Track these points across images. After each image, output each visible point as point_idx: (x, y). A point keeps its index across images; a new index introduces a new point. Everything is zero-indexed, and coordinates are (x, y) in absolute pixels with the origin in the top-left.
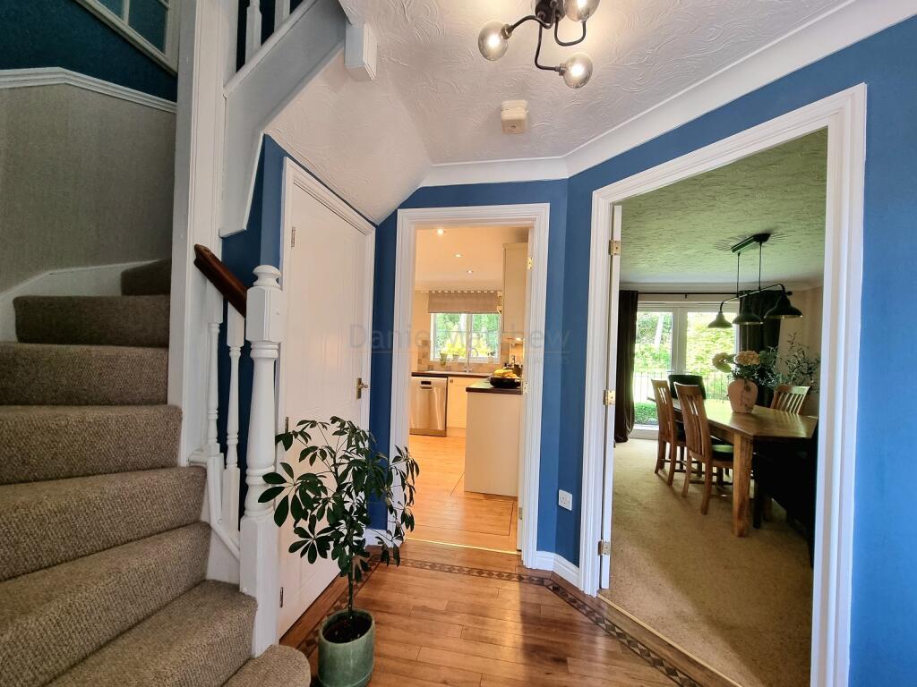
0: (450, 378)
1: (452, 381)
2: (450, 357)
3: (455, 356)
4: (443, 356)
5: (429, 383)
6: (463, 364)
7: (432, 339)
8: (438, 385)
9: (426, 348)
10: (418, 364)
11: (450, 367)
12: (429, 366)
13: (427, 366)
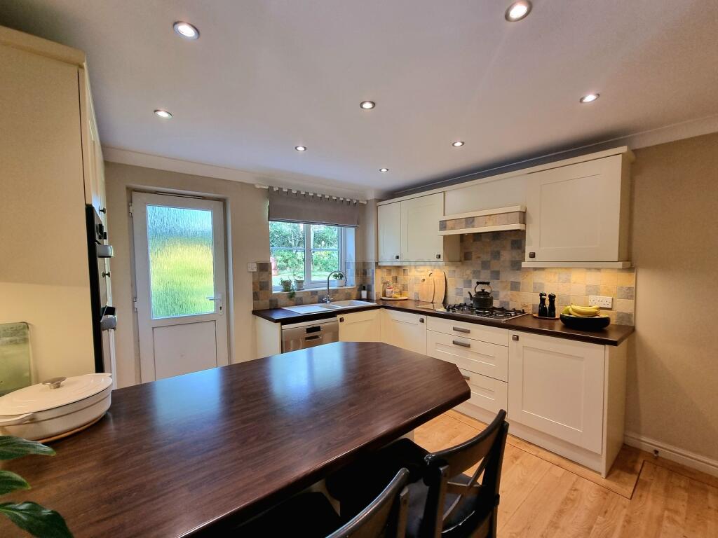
0: (339, 317)
1: (341, 320)
2: (294, 285)
4: (286, 285)
5: (318, 329)
6: (316, 293)
8: (328, 329)
9: (264, 275)
10: (254, 299)
11: (301, 299)
12: (271, 301)
13: (268, 301)
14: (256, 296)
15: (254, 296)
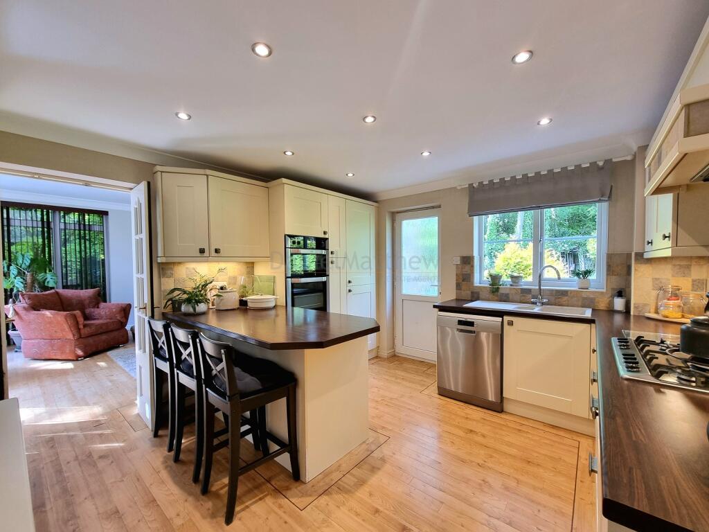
0: (506, 318)
1: (511, 323)
2: (505, 279)
3: (515, 279)
4: (495, 279)
5: (471, 324)
6: (529, 291)
7: (476, 254)
8: (487, 328)
9: (467, 268)
10: (457, 289)
11: (507, 295)
12: (472, 293)
13: (469, 293)
14: (458, 286)
15: (457, 286)
